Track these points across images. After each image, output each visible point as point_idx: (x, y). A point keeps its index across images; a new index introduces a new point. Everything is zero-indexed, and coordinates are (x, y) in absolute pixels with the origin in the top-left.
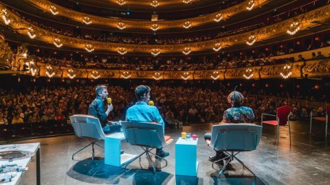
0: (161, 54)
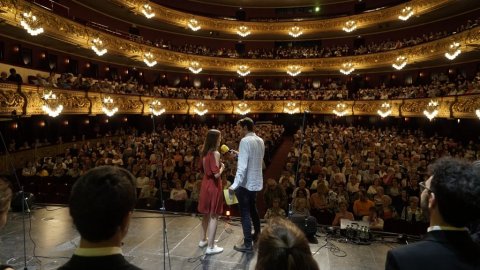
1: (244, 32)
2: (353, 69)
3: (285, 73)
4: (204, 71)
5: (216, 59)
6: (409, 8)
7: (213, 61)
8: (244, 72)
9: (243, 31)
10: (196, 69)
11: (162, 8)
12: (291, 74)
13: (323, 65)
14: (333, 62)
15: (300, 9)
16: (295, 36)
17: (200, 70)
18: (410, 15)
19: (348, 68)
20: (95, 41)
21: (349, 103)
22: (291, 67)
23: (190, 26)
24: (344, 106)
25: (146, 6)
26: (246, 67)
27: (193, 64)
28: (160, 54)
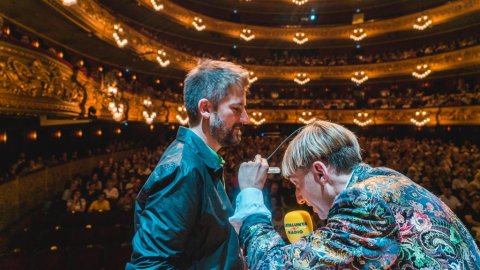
0: (369, 79)
3: (293, 81)
6: (425, 18)
9: (247, 35)
12: (299, 82)
13: (331, 73)
16: (300, 42)
18: (427, 24)
19: (361, 76)
20: (116, 28)
21: (370, 111)
22: (298, 75)
23: (195, 24)
24: (366, 115)
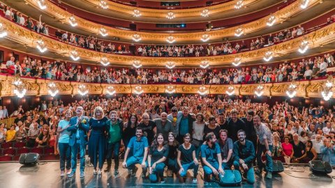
0: (210, 66)
1: (137, 38)
2: (208, 65)
4: (111, 64)
5: (119, 56)
6: (240, 29)
7: (117, 58)
8: (138, 65)
10: (105, 62)
11: (82, 20)
12: (169, 67)
13: (189, 62)
14: (195, 60)
15: (171, 25)
16: (171, 42)
17: (108, 63)
19: (205, 64)
20: (39, 42)
21: (207, 86)
22: (169, 63)
23: (101, 33)
24: (204, 88)
25: (71, 18)
26: (139, 62)
27: (103, 59)
28: (81, 51)
